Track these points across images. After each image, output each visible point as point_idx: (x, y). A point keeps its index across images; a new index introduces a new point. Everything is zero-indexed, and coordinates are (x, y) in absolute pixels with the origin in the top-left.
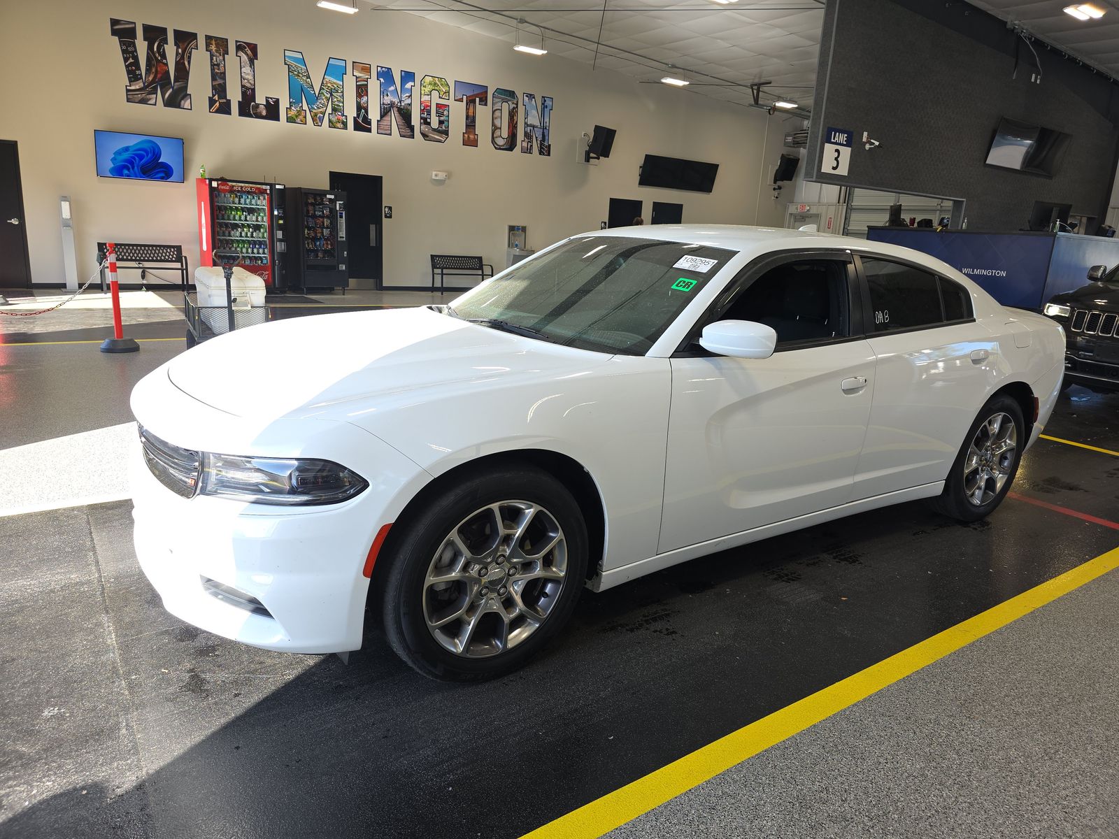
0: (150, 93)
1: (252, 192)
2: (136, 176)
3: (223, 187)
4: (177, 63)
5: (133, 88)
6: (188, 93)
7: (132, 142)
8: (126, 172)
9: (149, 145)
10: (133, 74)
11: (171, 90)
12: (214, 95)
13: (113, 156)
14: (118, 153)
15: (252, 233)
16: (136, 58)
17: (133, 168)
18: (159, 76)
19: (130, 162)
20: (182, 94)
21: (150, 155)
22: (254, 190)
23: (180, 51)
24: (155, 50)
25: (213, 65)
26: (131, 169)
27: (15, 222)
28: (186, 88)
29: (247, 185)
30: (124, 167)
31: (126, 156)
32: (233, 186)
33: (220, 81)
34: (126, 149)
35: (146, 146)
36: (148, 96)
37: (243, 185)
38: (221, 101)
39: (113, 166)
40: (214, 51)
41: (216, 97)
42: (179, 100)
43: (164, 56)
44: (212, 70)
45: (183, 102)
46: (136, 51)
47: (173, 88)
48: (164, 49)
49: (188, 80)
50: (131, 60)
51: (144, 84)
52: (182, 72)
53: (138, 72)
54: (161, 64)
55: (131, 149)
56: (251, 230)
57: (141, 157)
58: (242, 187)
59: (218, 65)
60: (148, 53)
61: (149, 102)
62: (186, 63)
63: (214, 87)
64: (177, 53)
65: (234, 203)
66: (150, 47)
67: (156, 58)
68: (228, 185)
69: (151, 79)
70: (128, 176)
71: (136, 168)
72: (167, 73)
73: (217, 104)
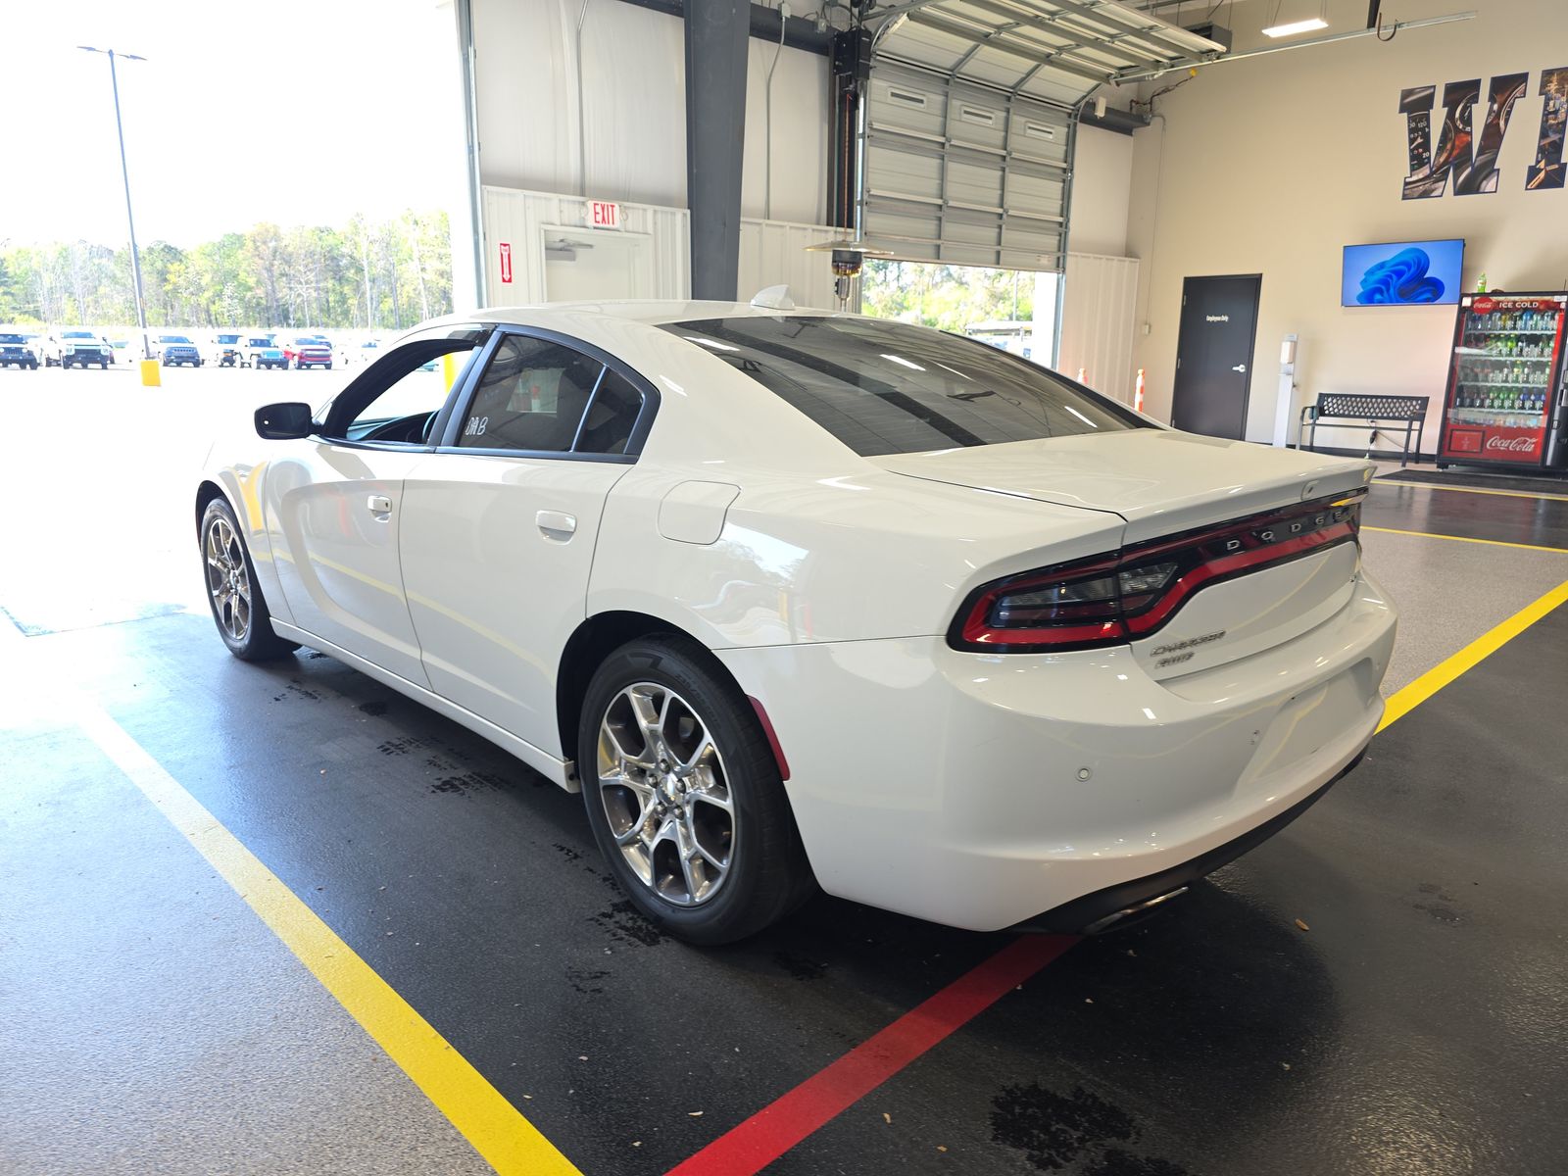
0: (1438, 181)
1: (1532, 309)
2: (1392, 301)
3: (1480, 306)
4: (1487, 127)
5: (1414, 178)
6: (1495, 167)
7: (1389, 255)
8: (1378, 297)
9: (1411, 255)
10: (1417, 160)
11: (1469, 169)
12: (1538, 162)
13: (1364, 277)
14: (1371, 272)
15: (1528, 375)
16: (1427, 137)
17: (1388, 290)
18: (1455, 153)
19: (1385, 282)
20: (1489, 170)
21: (1413, 270)
22: (1536, 305)
23: (1496, 107)
24: (1457, 115)
25: (1546, 114)
26: (1385, 292)
27: (1241, 368)
28: (1494, 161)
29: (1524, 298)
30: (1379, 291)
31: (1380, 275)
32: (1499, 302)
33: (1554, 137)
34: (1382, 266)
35: (1408, 258)
36: (1433, 187)
37: (1516, 298)
38: (1549, 168)
39: (1362, 290)
40: (1553, 91)
41: (1542, 165)
42: (1479, 181)
43: (1468, 122)
44: (1545, 121)
45: (1484, 183)
46: (1428, 126)
47: (1473, 165)
48: (1470, 112)
49: (1499, 149)
50: (1419, 140)
51: (1431, 169)
52: (1493, 136)
53: (1425, 155)
54: (1462, 134)
55: (1388, 265)
56: (1526, 370)
57: (1399, 274)
58: (1515, 302)
59: (1556, 112)
60: (1446, 123)
61: (1433, 194)
62: (1502, 123)
63: (1541, 150)
64: (1491, 110)
65: (1504, 328)
66: (1450, 116)
67: (1456, 127)
68: (1491, 301)
69: (1442, 160)
70: (1381, 302)
71: (1392, 290)
72: (1470, 145)
73: (1542, 175)
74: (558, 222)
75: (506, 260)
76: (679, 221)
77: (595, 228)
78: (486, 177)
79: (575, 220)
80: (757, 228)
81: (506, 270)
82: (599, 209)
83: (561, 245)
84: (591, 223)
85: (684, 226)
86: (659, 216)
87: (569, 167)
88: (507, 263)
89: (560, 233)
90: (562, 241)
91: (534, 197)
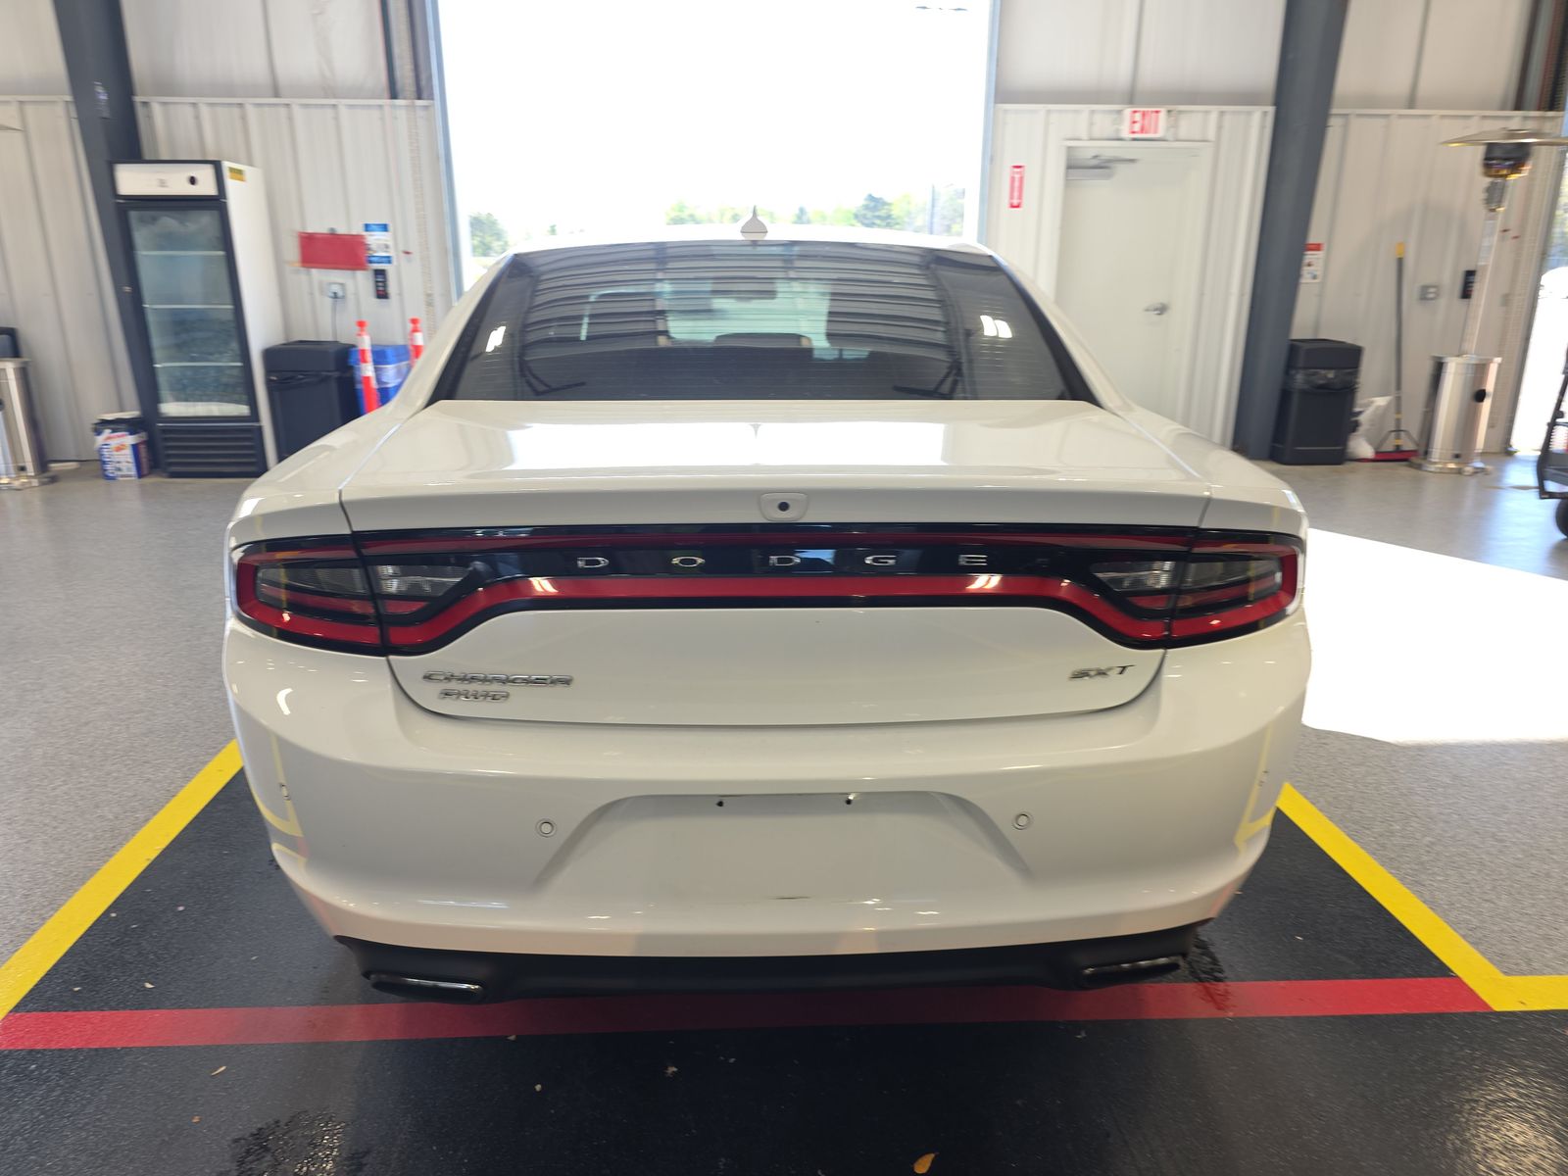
74: (1084, 135)
75: (1017, 184)
76: (1257, 123)
77: (1134, 139)
78: (1004, 93)
79: (1109, 131)
80: (1382, 122)
81: (1016, 194)
82: (1138, 117)
83: (1095, 162)
84: (1125, 134)
85: (1263, 127)
86: (1227, 118)
87: (1120, 72)
88: (1017, 187)
89: (1089, 149)
90: (1095, 157)
91: (1060, 111)
